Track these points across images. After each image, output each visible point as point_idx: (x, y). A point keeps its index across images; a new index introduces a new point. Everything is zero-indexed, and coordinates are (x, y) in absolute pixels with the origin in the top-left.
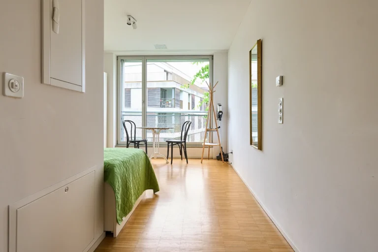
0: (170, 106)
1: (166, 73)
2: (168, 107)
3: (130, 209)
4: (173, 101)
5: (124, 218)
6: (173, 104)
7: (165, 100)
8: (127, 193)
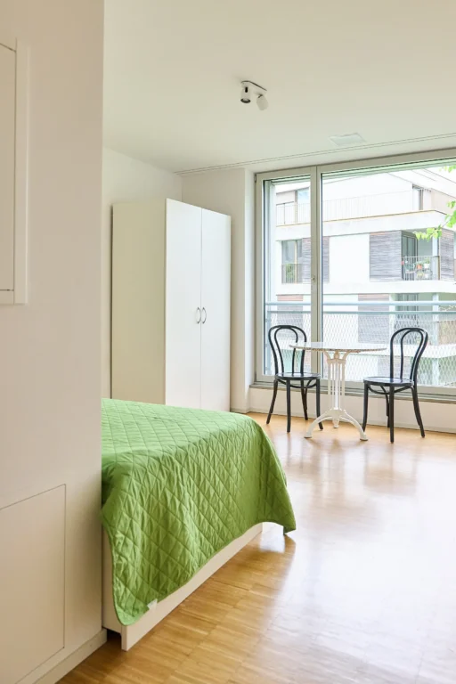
0: (427, 276)
1: (416, 192)
2: (421, 278)
3: (179, 581)
4: (435, 263)
5: (153, 605)
6: (435, 272)
7: (414, 260)
8: (167, 538)
